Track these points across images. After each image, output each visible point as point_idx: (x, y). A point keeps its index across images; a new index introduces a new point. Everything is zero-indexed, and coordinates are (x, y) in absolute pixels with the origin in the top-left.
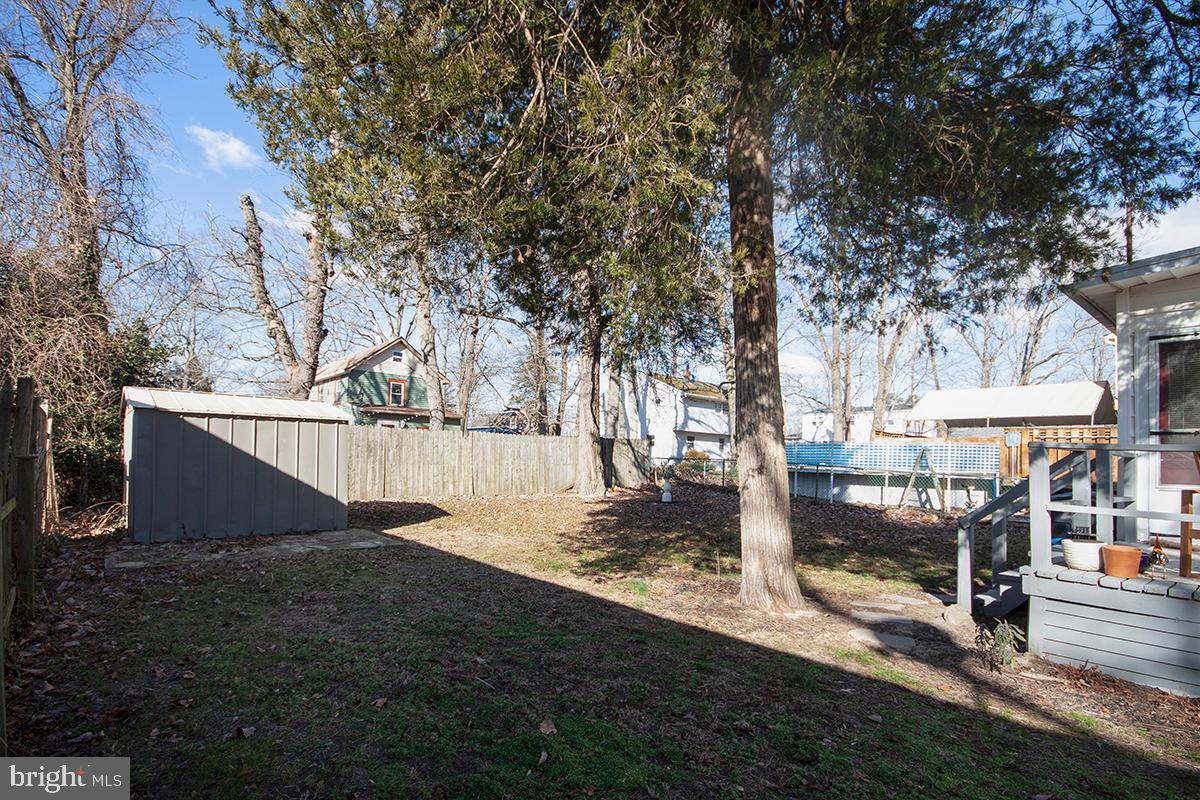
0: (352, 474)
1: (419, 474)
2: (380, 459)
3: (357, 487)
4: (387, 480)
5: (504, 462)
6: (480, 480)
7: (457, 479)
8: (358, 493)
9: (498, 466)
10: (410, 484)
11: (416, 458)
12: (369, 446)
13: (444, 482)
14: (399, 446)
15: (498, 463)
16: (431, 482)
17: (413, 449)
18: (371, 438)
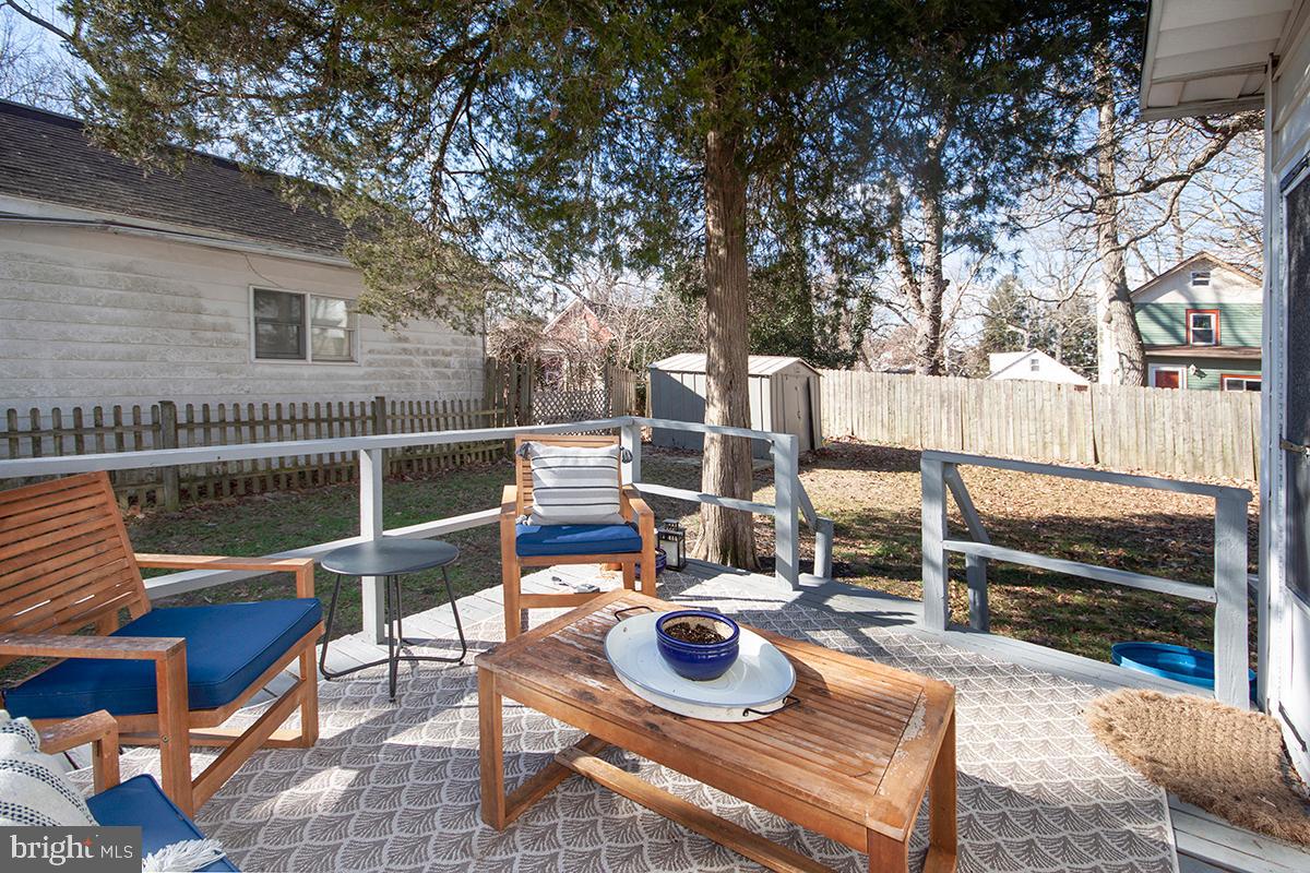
0: (925, 423)
1: (1007, 430)
2: (956, 410)
3: (931, 435)
4: (966, 433)
5: (1156, 426)
6: (1108, 447)
7: (1066, 440)
8: (932, 441)
9: (1143, 431)
10: (996, 440)
11: (1003, 412)
12: (942, 396)
13: (1045, 443)
14: (979, 398)
15: (1142, 427)
16: (1025, 440)
17: (998, 403)
18: (944, 388)
